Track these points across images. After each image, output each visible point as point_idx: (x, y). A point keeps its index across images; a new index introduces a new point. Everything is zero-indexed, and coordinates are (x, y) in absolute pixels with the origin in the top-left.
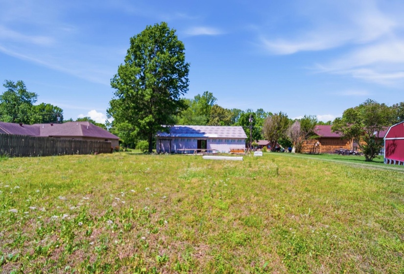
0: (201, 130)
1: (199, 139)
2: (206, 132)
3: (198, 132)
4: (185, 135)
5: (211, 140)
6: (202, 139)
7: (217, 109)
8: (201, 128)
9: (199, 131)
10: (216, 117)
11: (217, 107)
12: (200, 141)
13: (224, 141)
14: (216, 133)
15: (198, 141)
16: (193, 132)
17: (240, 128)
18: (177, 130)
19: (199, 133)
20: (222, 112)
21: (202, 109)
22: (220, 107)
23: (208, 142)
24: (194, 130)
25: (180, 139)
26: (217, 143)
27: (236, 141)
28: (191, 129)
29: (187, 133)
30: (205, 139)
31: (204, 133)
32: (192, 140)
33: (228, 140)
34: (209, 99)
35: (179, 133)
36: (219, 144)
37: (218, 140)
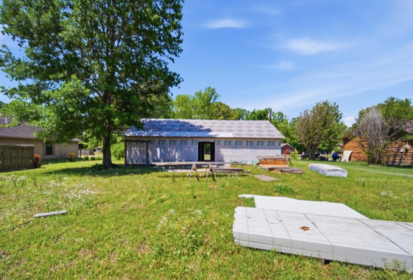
0: (203, 125)
1: (202, 140)
2: (212, 129)
3: (199, 129)
4: (178, 134)
5: (222, 143)
6: (206, 140)
7: (221, 107)
8: (205, 123)
9: (202, 127)
10: (221, 116)
11: (221, 104)
12: (203, 143)
13: (244, 143)
14: (230, 131)
15: (200, 143)
16: (192, 128)
17: (267, 123)
18: (164, 125)
19: (201, 131)
20: (227, 111)
21: (203, 107)
22: (224, 105)
23: (216, 146)
24: (192, 126)
25: (168, 141)
26: (233, 148)
27: (266, 143)
28: (187, 123)
29: (180, 130)
30: (212, 141)
31: (209, 130)
32: (190, 142)
33: (252, 142)
34: (212, 95)
35: (168, 130)
36: (237, 148)
37: (234, 142)
